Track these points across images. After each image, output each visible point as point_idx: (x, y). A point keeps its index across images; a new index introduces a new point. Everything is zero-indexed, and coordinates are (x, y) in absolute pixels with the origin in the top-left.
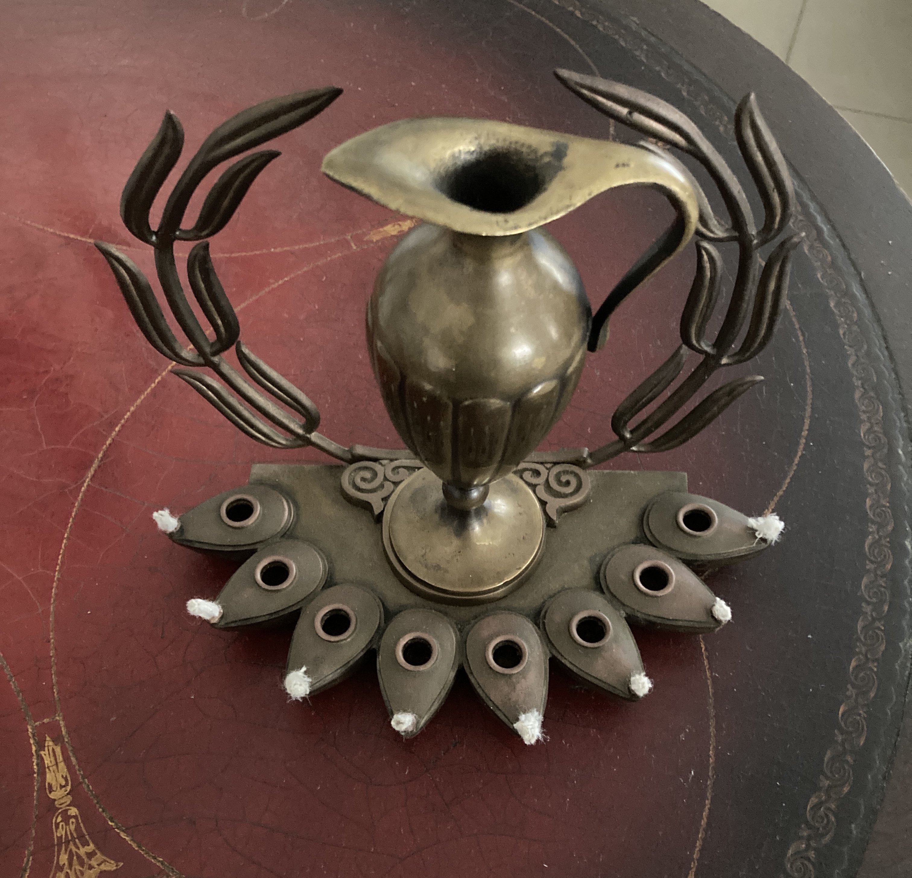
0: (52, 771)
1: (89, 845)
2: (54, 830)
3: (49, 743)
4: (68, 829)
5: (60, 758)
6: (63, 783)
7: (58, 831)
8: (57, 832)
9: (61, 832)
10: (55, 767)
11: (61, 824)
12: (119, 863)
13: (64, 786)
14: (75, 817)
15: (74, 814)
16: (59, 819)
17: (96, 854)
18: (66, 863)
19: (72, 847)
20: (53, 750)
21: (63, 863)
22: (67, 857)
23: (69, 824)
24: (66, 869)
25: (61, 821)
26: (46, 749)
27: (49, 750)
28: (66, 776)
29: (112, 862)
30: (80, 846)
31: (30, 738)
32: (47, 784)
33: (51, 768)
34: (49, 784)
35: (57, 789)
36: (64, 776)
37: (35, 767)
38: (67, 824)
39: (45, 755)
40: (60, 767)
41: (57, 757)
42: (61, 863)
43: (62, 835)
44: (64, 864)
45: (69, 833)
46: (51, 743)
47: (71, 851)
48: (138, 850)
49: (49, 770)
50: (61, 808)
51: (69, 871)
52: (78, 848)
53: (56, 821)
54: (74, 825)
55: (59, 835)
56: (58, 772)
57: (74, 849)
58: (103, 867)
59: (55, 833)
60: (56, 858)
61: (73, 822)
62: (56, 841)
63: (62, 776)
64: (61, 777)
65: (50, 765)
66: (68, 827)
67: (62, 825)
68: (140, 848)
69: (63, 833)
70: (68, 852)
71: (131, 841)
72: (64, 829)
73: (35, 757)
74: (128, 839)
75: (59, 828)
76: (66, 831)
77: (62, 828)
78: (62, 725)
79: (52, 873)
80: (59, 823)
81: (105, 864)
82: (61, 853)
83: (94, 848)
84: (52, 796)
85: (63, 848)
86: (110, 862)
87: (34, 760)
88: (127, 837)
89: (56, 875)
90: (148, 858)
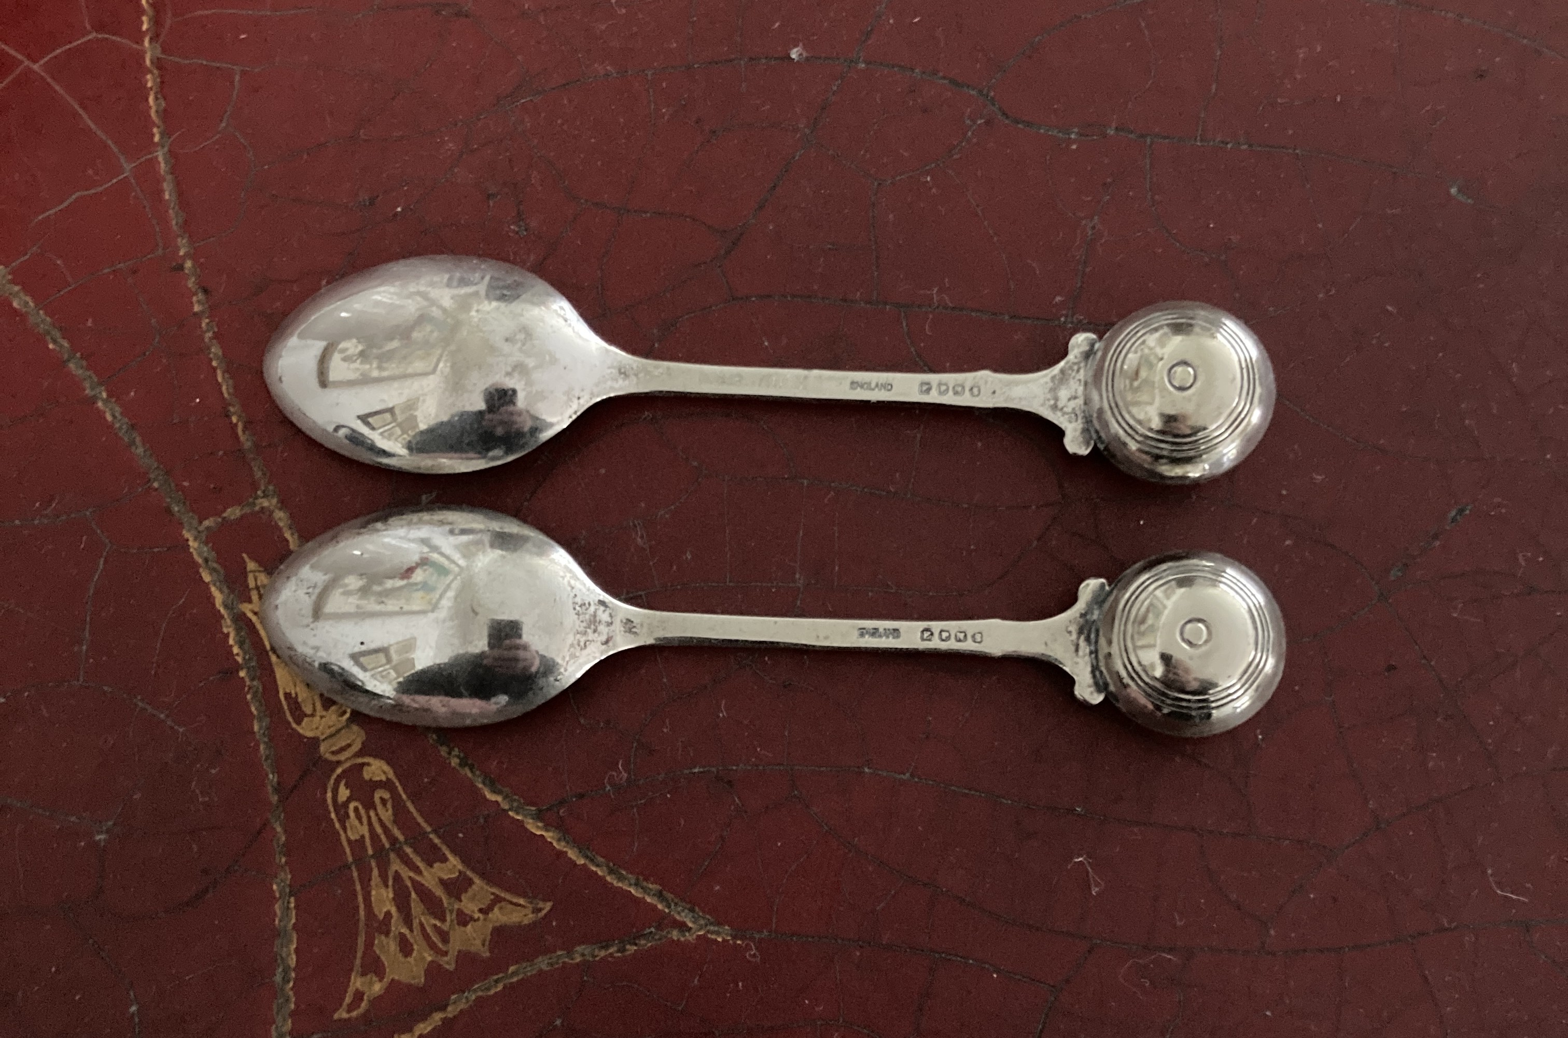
1: (444, 860)
2: (337, 825)
3: (258, 578)
4: (374, 819)
7: (347, 824)
8: (344, 828)
9: (356, 829)
11: (352, 806)
12: (541, 905)
14: (386, 785)
15: (384, 778)
16: (344, 793)
17: (470, 882)
18: (394, 910)
19: (396, 866)
21: (385, 910)
22: (391, 895)
23: (374, 806)
24: (397, 926)
25: (349, 800)
26: (255, 596)
27: (262, 598)
29: (521, 901)
30: (421, 865)
31: (200, 566)
32: (282, 696)
34: (287, 696)
35: (314, 710)
38: (369, 805)
39: (256, 614)
42: (380, 912)
43: (363, 837)
44: (388, 914)
45: (379, 830)
47: (397, 877)
48: (584, 865)
50: (339, 763)
51: (404, 930)
52: (418, 871)
53: (335, 798)
54: (389, 805)
55: (353, 836)
57: (406, 873)
58: (498, 916)
59: (342, 832)
60: (360, 898)
61: (383, 801)
62: (348, 850)
66: (372, 813)
67: (356, 810)
68: (592, 860)
69: (365, 830)
70: (390, 883)
71: (559, 840)
72: (365, 820)
73: (229, 622)
74: (549, 836)
75: (348, 817)
76: (370, 824)
77: (359, 818)
78: (281, 524)
79: (361, 940)
80: (346, 804)
81: (501, 908)
82: (373, 883)
83: (460, 867)
84: (303, 728)
85: (375, 872)
86: (515, 900)
87: (228, 628)
88: (547, 830)
89: (373, 944)
90: (620, 885)
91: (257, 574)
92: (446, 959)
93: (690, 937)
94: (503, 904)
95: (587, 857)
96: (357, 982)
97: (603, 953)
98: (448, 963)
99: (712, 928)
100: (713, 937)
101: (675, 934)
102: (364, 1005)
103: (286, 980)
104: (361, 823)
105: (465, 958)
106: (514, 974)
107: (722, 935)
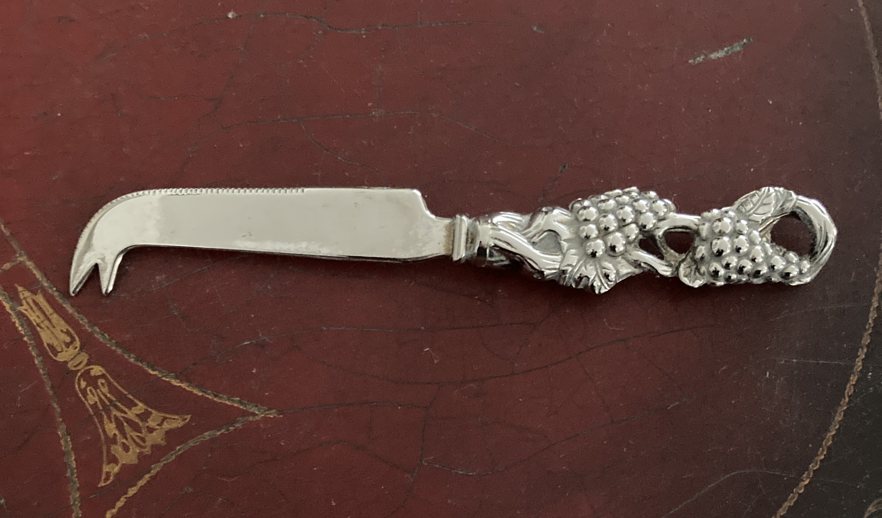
0: (45, 328)
1: (136, 405)
2: (83, 399)
3: (24, 294)
4: (100, 393)
5: (49, 310)
6: (68, 339)
8: (87, 400)
9: (92, 399)
10: (46, 322)
11: (88, 389)
12: (186, 417)
13: (71, 343)
14: (103, 376)
15: (100, 374)
16: (83, 384)
17: (151, 413)
18: (117, 432)
19: (115, 412)
20: (34, 301)
21: (113, 433)
22: (114, 426)
23: (99, 388)
24: (120, 439)
25: (86, 386)
26: (24, 302)
27: (28, 303)
28: (67, 330)
29: (176, 417)
30: (126, 410)
32: (45, 345)
33: (42, 325)
34: (48, 345)
35: (62, 349)
36: (65, 330)
37: (20, 328)
38: (96, 387)
39: (26, 310)
40: (54, 321)
41: (44, 309)
42: (111, 435)
43: (96, 402)
44: (115, 434)
45: (103, 397)
46: (27, 294)
47: (116, 418)
48: (202, 396)
49: (41, 328)
50: (78, 371)
51: (124, 441)
52: (125, 413)
53: (79, 387)
54: (106, 386)
55: (92, 403)
56: (54, 327)
57: (119, 414)
58: (166, 426)
59: (86, 402)
60: (100, 431)
61: (102, 384)
62: (90, 410)
63: (62, 331)
64: (61, 333)
65: (38, 321)
67: (91, 391)
68: (206, 393)
69: (96, 399)
70: (113, 420)
71: (188, 386)
72: (95, 393)
73: (14, 316)
74: (183, 385)
75: (87, 394)
76: (98, 395)
77: (93, 394)
78: (31, 267)
79: (104, 448)
80: (85, 389)
81: (167, 422)
82: (105, 422)
83: (145, 407)
84: (60, 358)
85: (105, 417)
86: (173, 417)
87: (14, 319)
88: (182, 383)
89: (110, 450)
90: (220, 401)
91: (23, 292)
92: (146, 450)
93: (257, 418)
94: (168, 420)
95: (203, 392)
96: (106, 468)
97: (219, 433)
98: (147, 451)
99: (267, 412)
100: (269, 416)
101: (251, 418)
102: (112, 478)
103: (72, 475)
104: (94, 396)
105: (155, 447)
106: (179, 450)
107: (272, 414)
